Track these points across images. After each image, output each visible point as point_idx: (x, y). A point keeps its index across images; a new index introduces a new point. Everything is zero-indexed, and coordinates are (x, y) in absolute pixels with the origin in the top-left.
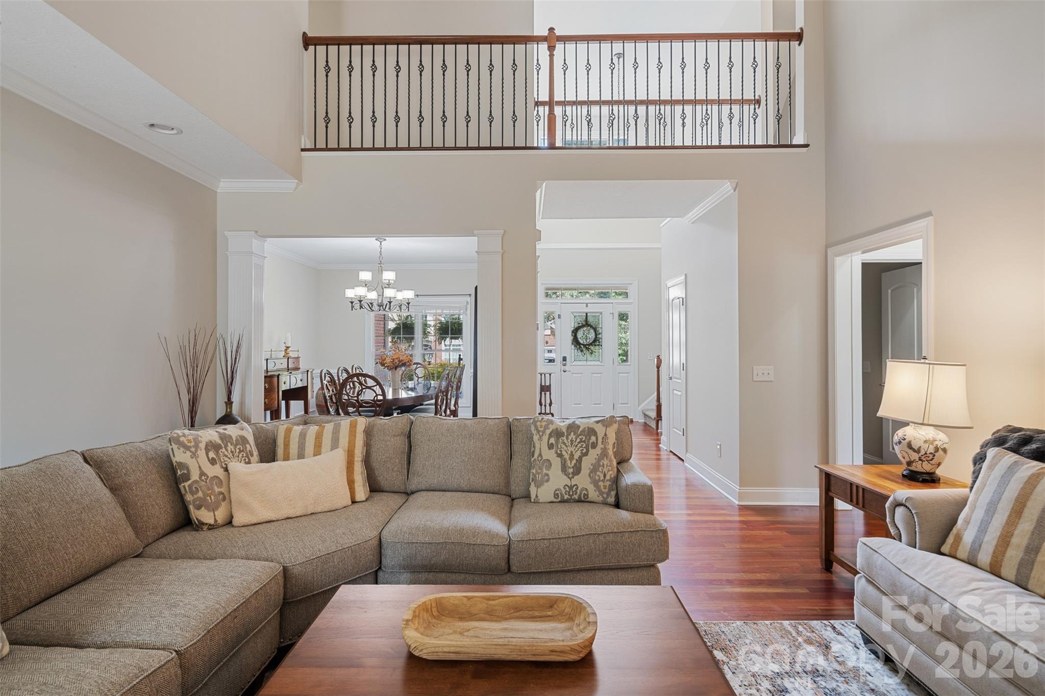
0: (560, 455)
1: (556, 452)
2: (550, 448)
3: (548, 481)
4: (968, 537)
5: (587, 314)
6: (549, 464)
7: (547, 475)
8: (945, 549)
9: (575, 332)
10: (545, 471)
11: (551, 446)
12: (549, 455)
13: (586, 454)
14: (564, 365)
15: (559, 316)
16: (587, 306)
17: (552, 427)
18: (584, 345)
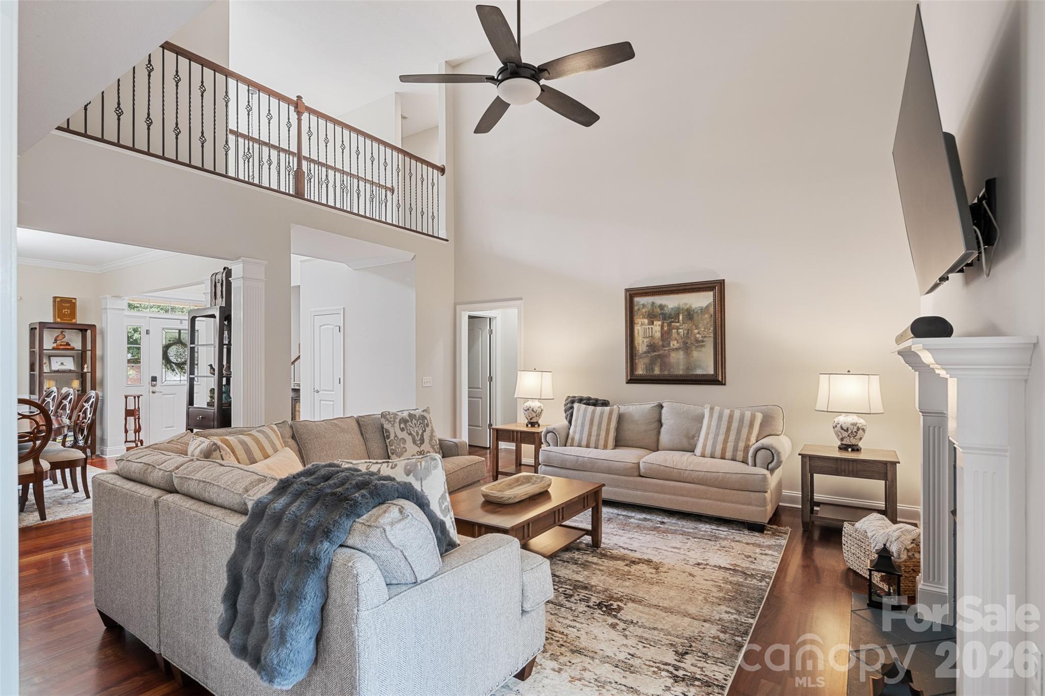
0: (410, 434)
1: (407, 433)
2: (402, 431)
3: (406, 451)
4: (577, 438)
5: (180, 331)
6: (404, 441)
7: (405, 448)
8: (569, 443)
9: (166, 348)
10: (402, 445)
11: (402, 430)
12: (404, 435)
13: (424, 431)
14: (154, 386)
15: (148, 332)
16: (181, 323)
17: (399, 418)
18: (176, 364)
